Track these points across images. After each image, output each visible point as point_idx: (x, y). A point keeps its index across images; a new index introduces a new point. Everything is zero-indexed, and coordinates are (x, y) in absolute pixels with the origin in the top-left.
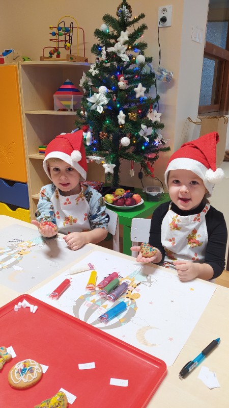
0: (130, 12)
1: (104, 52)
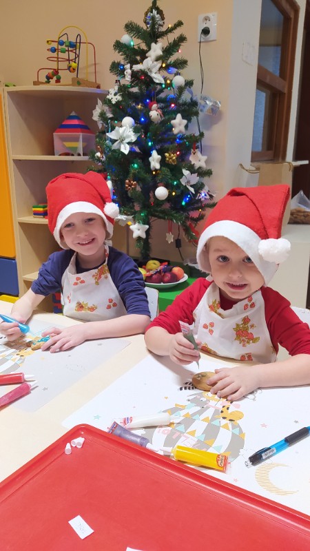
0: (163, 18)
1: (128, 72)
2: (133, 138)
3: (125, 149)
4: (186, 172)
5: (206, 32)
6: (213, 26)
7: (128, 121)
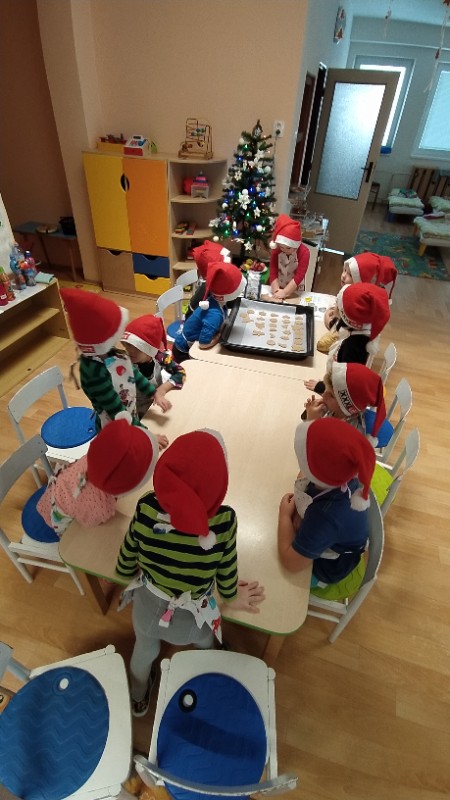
0: (262, 132)
2: (249, 202)
3: (245, 207)
4: (271, 218)
5: (278, 132)
6: (282, 129)
7: (245, 191)
